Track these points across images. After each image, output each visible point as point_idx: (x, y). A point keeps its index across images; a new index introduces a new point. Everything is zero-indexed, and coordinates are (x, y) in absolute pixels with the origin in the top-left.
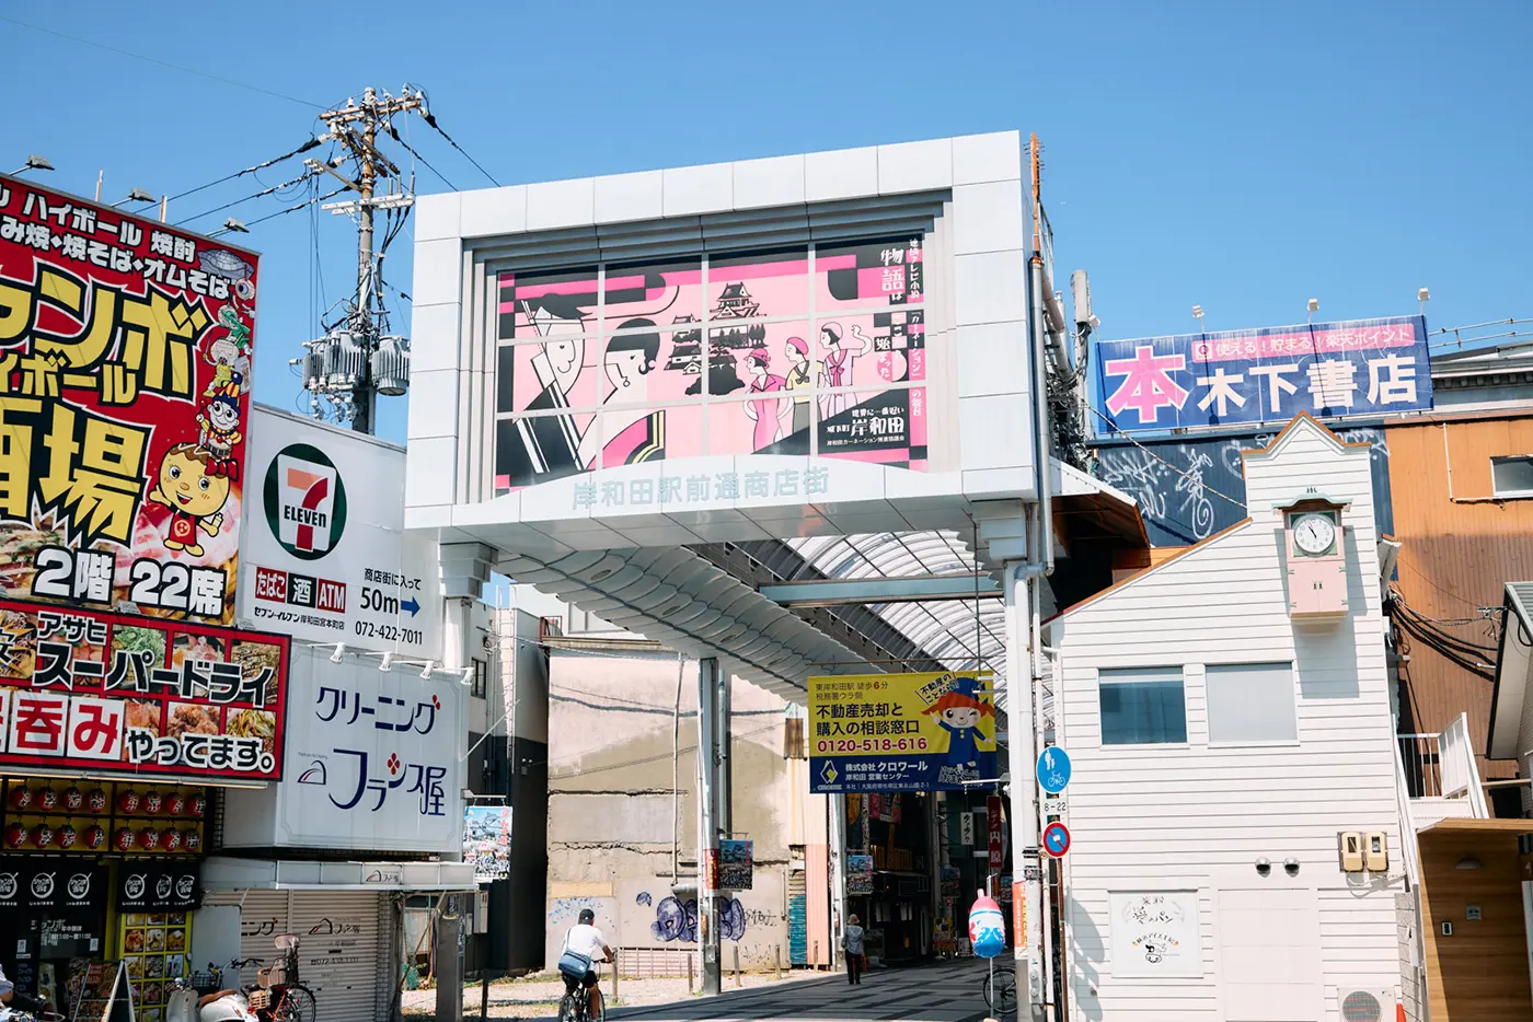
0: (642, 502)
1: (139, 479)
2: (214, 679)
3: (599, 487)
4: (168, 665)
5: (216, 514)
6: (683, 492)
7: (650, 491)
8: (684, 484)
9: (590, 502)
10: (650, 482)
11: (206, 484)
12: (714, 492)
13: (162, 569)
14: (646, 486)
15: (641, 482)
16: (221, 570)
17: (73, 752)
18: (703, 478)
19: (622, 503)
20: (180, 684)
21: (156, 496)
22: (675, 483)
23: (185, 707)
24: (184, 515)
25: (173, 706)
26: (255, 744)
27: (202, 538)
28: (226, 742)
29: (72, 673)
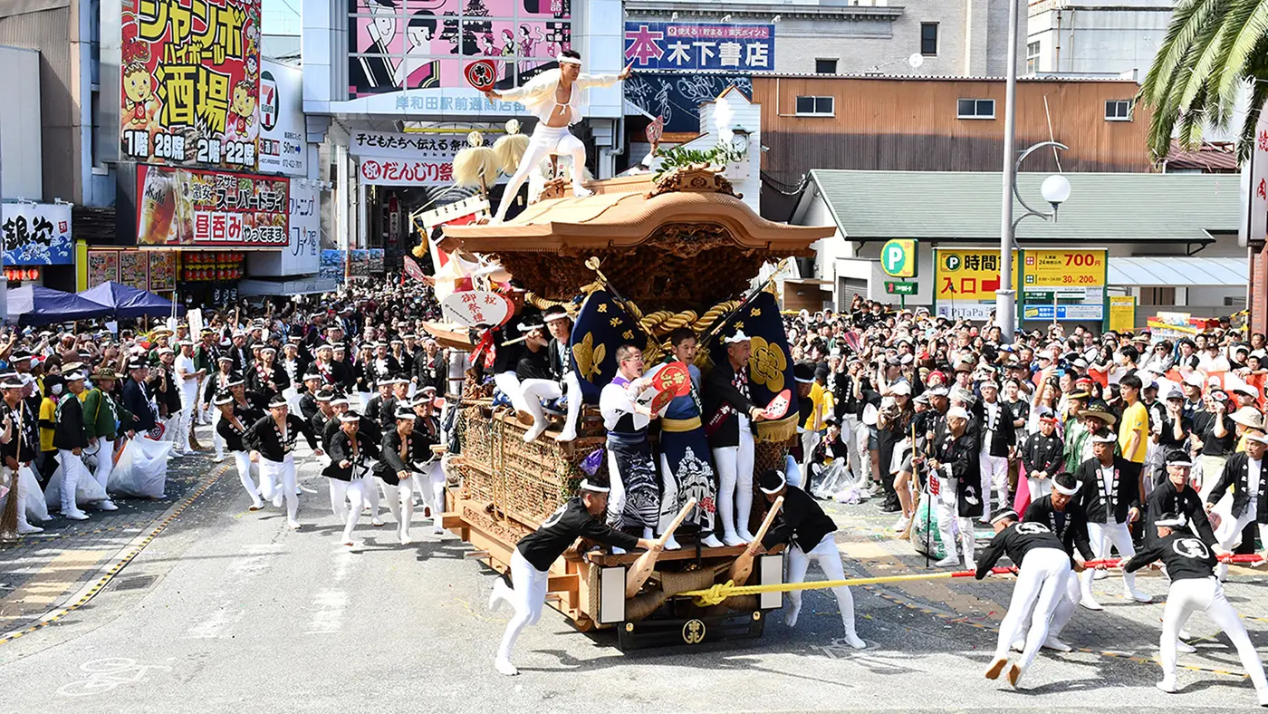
0: (432, 108)
1: (227, 102)
2: (268, 200)
3: (410, 99)
4: (254, 196)
5: (251, 115)
6: (453, 105)
7: (436, 103)
8: (454, 101)
9: (405, 106)
10: (436, 98)
11: (247, 101)
12: (469, 106)
13: (235, 144)
14: (434, 100)
15: (432, 98)
16: (253, 144)
17: (230, 239)
18: (464, 98)
19: (421, 108)
20: (258, 203)
21: (232, 109)
22: (449, 100)
23: (260, 214)
24: (241, 117)
25: (256, 214)
26: (280, 230)
27: (247, 128)
28: (272, 229)
29: (227, 202)
